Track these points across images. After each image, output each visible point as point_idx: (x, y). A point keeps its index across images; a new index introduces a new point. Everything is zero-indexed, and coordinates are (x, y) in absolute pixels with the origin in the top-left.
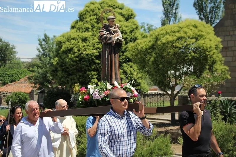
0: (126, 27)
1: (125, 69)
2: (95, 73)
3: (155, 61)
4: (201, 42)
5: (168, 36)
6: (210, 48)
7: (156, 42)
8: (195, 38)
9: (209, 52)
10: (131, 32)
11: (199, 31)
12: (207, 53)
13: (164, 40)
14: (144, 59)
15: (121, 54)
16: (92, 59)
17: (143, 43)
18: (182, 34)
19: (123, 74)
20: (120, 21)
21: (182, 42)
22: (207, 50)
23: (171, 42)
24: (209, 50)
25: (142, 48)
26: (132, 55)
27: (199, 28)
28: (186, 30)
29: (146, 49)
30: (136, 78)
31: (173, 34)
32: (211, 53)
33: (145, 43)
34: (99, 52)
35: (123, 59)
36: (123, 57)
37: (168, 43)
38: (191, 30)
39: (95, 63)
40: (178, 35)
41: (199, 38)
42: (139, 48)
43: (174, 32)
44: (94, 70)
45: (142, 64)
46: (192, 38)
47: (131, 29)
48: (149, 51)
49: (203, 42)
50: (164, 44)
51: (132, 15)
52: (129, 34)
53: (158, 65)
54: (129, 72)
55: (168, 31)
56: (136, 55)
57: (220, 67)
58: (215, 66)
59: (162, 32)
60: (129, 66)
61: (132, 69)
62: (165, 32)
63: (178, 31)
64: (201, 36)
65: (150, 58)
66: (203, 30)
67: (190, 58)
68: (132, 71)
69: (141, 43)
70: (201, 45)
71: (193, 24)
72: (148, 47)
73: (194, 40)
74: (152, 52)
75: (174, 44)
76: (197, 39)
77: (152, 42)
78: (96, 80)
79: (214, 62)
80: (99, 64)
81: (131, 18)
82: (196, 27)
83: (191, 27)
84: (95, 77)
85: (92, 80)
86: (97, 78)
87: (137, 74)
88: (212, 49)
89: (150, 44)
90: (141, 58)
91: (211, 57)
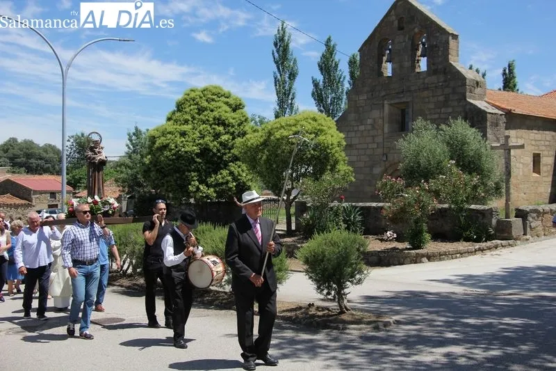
0: (234, 119)
1: (232, 169)
2: (196, 174)
3: (268, 160)
5: (282, 130)
6: (332, 145)
7: (269, 137)
8: (314, 133)
9: (331, 149)
10: (239, 125)
11: (319, 124)
12: (329, 151)
13: (278, 135)
14: (254, 158)
15: (228, 151)
16: (193, 158)
17: (254, 139)
18: (299, 128)
19: (230, 176)
20: (226, 112)
22: (328, 147)
23: (286, 137)
24: (330, 147)
25: (252, 144)
26: (241, 153)
27: (320, 122)
28: (304, 123)
29: (257, 145)
30: (245, 181)
31: (290, 128)
32: (333, 151)
33: (256, 138)
34: (200, 149)
35: (229, 157)
36: (230, 155)
37: (283, 138)
38: (310, 123)
39: (196, 162)
40: (294, 129)
41: (319, 133)
42: (249, 144)
43: (290, 126)
44: (194, 171)
45: (253, 163)
46: (310, 134)
47: (239, 122)
48: (261, 148)
49: (324, 138)
50: (278, 140)
51: (240, 105)
52: (236, 127)
53: (271, 165)
54: (236, 173)
55: (283, 124)
56: (245, 153)
57: (343, 167)
58: (337, 167)
59: (275, 126)
60: (237, 166)
61: (240, 169)
62: (279, 126)
63: (295, 125)
64: (321, 131)
65: (262, 156)
66: (323, 123)
67: (309, 156)
68: (241, 172)
69: (251, 138)
70: (322, 141)
71: (312, 116)
72: (259, 143)
73: (313, 136)
74: (264, 149)
75: (290, 140)
76: (317, 134)
77: (265, 138)
78: (197, 183)
79: (336, 162)
80: (200, 163)
81: (240, 108)
82: (316, 121)
83: (310, 121)
84: (195, 178)
85: (193, 183)
86: (198, 180)
87: (247, 175)
88: (334, 146)
89: (262, 140)
90: (251, 157)
91: (333, 156)
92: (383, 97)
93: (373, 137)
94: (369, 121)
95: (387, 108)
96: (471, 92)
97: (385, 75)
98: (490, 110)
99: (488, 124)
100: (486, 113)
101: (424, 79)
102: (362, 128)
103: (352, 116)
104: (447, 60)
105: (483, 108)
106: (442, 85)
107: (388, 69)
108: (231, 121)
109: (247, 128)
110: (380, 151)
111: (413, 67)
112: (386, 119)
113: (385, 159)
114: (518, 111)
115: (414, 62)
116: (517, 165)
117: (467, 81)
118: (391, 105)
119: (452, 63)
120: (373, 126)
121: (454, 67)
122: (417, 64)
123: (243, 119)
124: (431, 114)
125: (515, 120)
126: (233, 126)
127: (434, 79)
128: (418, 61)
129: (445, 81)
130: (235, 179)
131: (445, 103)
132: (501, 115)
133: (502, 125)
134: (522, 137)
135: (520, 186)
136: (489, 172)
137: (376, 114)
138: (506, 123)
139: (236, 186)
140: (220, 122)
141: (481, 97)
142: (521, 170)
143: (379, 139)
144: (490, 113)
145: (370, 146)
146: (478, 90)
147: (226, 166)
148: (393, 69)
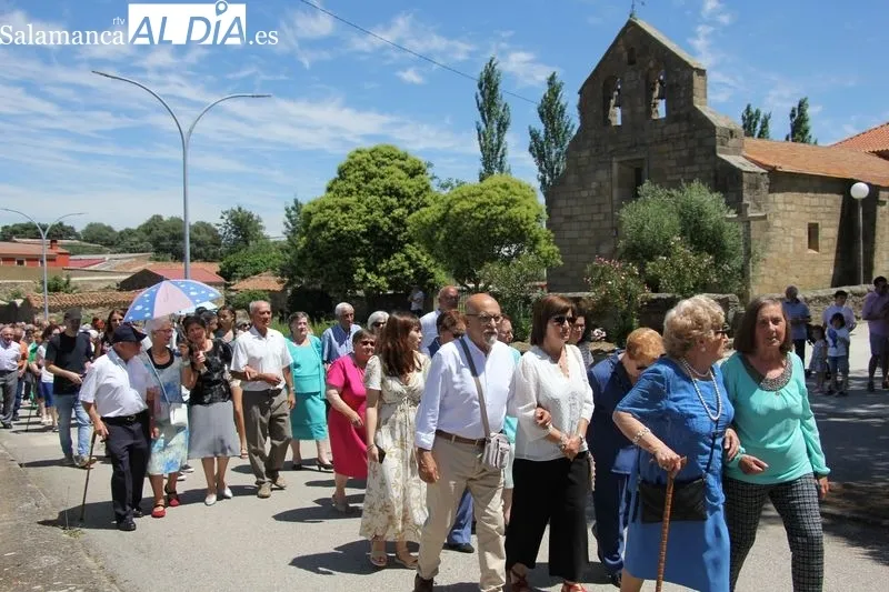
0: (410, 187)
1: (409, 251)
2: (362, 259)
3: (446, 239)
4: (513, 211)
5: (464, 202)
6: (527, 218)
7: (448, 210)
8: (505, 204)
9: (526, 225)
10: (417, 195)
11: (511, 193)
12: (524, 227)
13: (457, 208)
14: (430, 237)
15: (403, 229)
16: (358, 239)
17: (430, 214)
18: (484, 199)
19: (406, 261)
20: (400, 179)
21: (484, 212)
22: (522, 222)
23: (468, 210)
24: (525, 222)
25: (427, 220)
26: (414, 231)
27: (511, 190)
28: (491, 192)
29: (434, 221)
30: (426, 266)
31: (473, 199)
32: (530, 227)
33: (433, 213)
34: (367, 227)
35: (405, 237)
36: (405, 234)
37: (464, 212)
38: (499, 192)
39: (362, 244)
40: (478, 199)
41: (511, 204)
42: (424, 220)
43: (473, 196)
44: (360, 255)
45: (429, 244)
46: (501, 205)
47: (417, 190)
48: (438, 225)
49: (516, 210)
50: (458, 214)
51: (420, 168)
52: (413, 197)
53: (450, 247)
54: (414, 257)
55: (465, 194)
56: (420, 231)
57: (546, 248)
58: (537, 246)
59: (455, 196)
60: (415, 248)
61: (419, 252)
62: (460, 196)
63: (480, 195)
64: (513, 201)
65: (440, 235)
66: (517, 192)
67: (498, 234)
68: (420, 256)
69: (426, 212)
70: (513, 215)
71: (502, 182)
72: (436, 219)
73: (503, 208)
74: (442, 226)
75: (473, 215)
76: (507, 205)
77: (443, 212)
78: (364, 271)
79: (536, 240)
80: (367, 245)
81: (418, 173)
82: (507, 188)
83: (499, 189)
84: (362, 265)
85: (358, 270)
86: (365, 267)
87: (428, 259)
88: (530, 221)
89: (439, 215)
90: (427, 235)
91: (530, 233)
92: (612, 152)
93: (599, 205)
94: (594, 185)
95: (615, 166)
96: (723, 144)
97: (613, 124)
98: (749, 167)
99: (745, 186)
100: (742, 171)
101: (662, 128)
102: (585, 194)
103: (572, 178)
104: (690, 102)
105: (737, 165)
106: (685, 136)
107: (616, 116)
108: (407, 189)
109: (428, 199)
110: (607, 224)
111: (649, 113)
112: (615, 181)
113: (614, 234)
114: (786, 168)
115: (649, 107)
116: (787, 239)
117: (718, 132)
118: (621, 162)
119: (698, 106)
120: (598, 190)
121: (701, 113)
122: (654, 110)
123: (423, 187)
124: (671, 174)
125: (781, 181)
126: (409, 197)
127: (675, 128)
128: (655, 104)
129: (688, 131)
130: (413, 264)
131: (690, 160)
132: (762, 174)
133: (764, 187)
134: (791, 203)
135: (791, 266)
136: (733, 250)
137: (602, 175)
138: (770, 184)
139: (414, 274)
140: (392, 191)
141: (737, 151)
142: (791, 246)
143: (607, 209)
144: (747, 172)
145: (596, 217)
146: (732, 142)
147: (400, 247)
148: (623, 116)
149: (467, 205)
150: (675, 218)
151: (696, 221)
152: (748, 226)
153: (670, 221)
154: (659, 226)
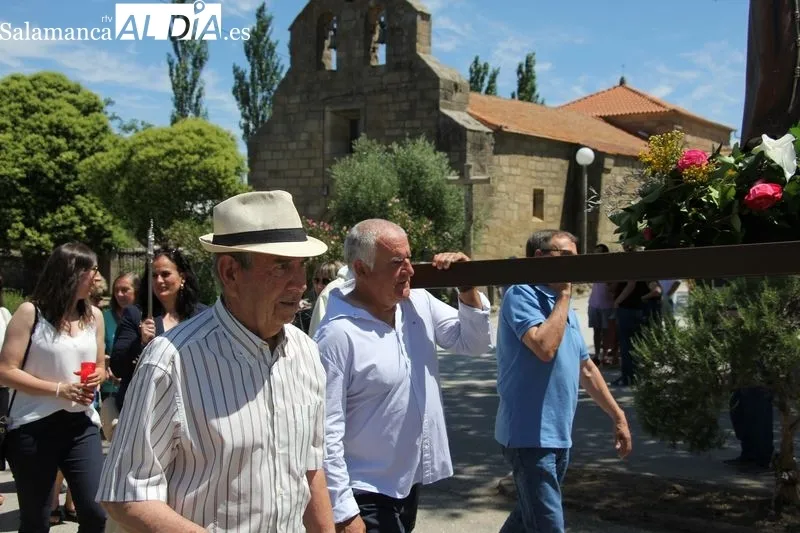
0: (83, 126)
1: (81, 204)
2: (19, 211)
3: (127, 193)
4: (210, 161)
5: (149, 148)
6: (226, 171)
7: (130, 157)
8: (199, 153)
9: (223, 178)
10: (92, 137)
11: (207, 141)
12: (220, 181)
13: (141, 154)
14: (107, 188)
15: (73, 176)
16: (13, 186)
17: (107, 160)
18: (174, 145)
19: (76, 215)
20: (70, 116)
21: (174, 160)
22: (219, 175)
23: (155, 158)
24: (223, 175)
25: (104, 168)
26: (87, 180)
27: (207, 137)
28: (183, 138)
29: (112, 170)
30: (102, 223)
31: (160, 145)
32: (228, 181)
33: (111, 159)
34: (26, 172)
35: (76, 186)
36: (76, 183)
37: (149, 159)
38: (192, 138)
39: (19, 193)
40: (167, 146)
41: (206, 153)
42: (99, 167)
43: (161, 141)
44: (16, 206)
45: (106, 196)
46: (193, 154)
47: (92, 131)
48: (117, 174)
49: (213, 161)
50: (142, 162)
51: (96, 105)
52: (87, 139)
53: (132, 201)
54: (87, 211)
55: (151, 139)
56: (94, 180)
59: (139, 141)
60: (88, 200)
61: (93, 205)
62: (144, 140)
63: (169, 140)
64: (210, 150)
65: (119, 186)
66: (214, 140)
67: (191, 188)
68: (95, 210)
69: (102, 158)
70: (209, 166)
71: (197, 128)
72: (114, 166)
73: (197, 157)
74: (123, 175)
75: (161, 163)
76: (202, 155)
77: (123, 158)
78: (21, 226)
80: (26, 195)
81: (94, 111)
82: (202, 135)
83: (192, 134)
84: (18, 218)
85: (14, 225)
86: (23, 222)
87: (104, 214)
88: (228, 174)
89: (119, 162)
90: (103, 186)
92: (324, 100)
93: (309, 159)
94: (304, 136)
95: (328, 116)
96: (446, 98)
97: (327, 68)
98: (472, 125)
99: (469, 145)
100: (466, 129)
101: (381, 76)
102: (293, 146)
103: (279, 128)
104: (413, 49)
105: (461, 122)
106: (406, 87)
107: (331, 59)
108: (79, 129)
109: (105, 142)
110: (318, 181)
111: (367, 58)
112: (328, 133)
113: (325, 193)
114: (513, 129)
115: (368, 51)
116: (511, 205)
117: (441, 83)
118: (335, 113)
119: (421, 55)
120: (309, 143)
121: (423, 62)
122: (373, 55)
123: (99, 128)
124: (390, 128)
125: (506, 142)
126: (82, 138)
127: (395, 77)
128: (374, 49)
129: (410, 82)
130: (85, 220)
131: (410, 114)
132: (488, 133)
133: (489, 147)
134: (517, 166)
135: (515, 236)
136: (454, 216)
137: (313, 125)
138: (495, 145)
139: (86, 232)
140: (59, 130)
141: (461, 107)
142: (515, 213)
143: (318, 164)
144: (471, 130)
145: (304, 173)
146: (457, 96)
147: (69, 198)
148: (339, 60)
149: (152, 152)
150: (395, 178)
151: (415, 182)
152: (470, 190)
153: (388, 180)
154: (375, 185)
